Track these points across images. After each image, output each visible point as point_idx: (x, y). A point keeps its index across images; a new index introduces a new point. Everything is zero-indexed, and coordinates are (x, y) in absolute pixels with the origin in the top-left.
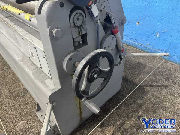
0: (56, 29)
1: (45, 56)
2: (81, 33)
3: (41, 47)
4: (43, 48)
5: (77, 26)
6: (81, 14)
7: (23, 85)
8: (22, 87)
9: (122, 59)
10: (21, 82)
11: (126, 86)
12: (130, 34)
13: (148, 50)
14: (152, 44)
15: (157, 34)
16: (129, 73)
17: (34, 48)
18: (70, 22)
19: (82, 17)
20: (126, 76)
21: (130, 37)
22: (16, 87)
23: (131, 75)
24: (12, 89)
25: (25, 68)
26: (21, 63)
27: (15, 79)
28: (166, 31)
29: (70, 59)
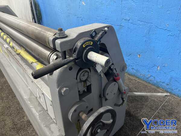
0: (65, 89)
1: (52, 105)
2: (86, 85)
3: (49, 96)
4: (51, 97)
5: (83, 81)
6: (87, 71)
7: (27, 117)
8: (25, 118)
9: (124, 101)
10: (25, 113)
11: (129, 121)
12: (132, 65)
13: (150, 81)
14: (154, 76)
15: (158, 67)
16: (132, 106)
17: (42, 94)
18: (77, 79)
19: (88, 73)
20: (129, 110)
21: (132, 68)
22: (20, 118)
23: (134, 109)
24: (16, 120)
25: (32, 109)
26: (28, 103)
27: (20, 109)
28: (166, 65)
29: (75, 111)
